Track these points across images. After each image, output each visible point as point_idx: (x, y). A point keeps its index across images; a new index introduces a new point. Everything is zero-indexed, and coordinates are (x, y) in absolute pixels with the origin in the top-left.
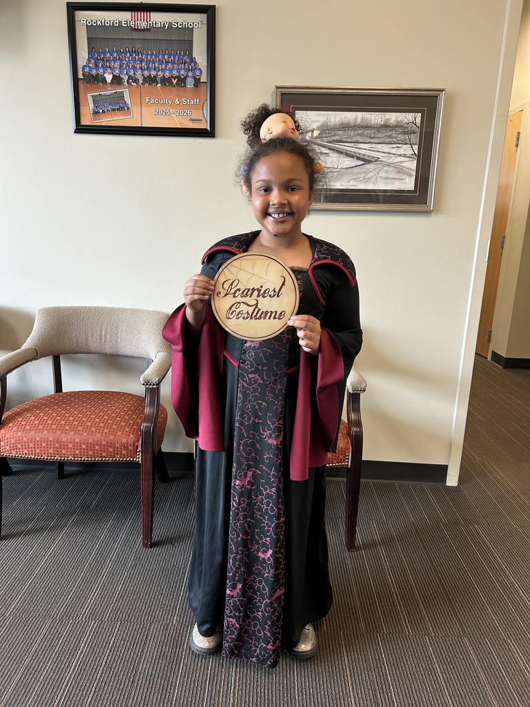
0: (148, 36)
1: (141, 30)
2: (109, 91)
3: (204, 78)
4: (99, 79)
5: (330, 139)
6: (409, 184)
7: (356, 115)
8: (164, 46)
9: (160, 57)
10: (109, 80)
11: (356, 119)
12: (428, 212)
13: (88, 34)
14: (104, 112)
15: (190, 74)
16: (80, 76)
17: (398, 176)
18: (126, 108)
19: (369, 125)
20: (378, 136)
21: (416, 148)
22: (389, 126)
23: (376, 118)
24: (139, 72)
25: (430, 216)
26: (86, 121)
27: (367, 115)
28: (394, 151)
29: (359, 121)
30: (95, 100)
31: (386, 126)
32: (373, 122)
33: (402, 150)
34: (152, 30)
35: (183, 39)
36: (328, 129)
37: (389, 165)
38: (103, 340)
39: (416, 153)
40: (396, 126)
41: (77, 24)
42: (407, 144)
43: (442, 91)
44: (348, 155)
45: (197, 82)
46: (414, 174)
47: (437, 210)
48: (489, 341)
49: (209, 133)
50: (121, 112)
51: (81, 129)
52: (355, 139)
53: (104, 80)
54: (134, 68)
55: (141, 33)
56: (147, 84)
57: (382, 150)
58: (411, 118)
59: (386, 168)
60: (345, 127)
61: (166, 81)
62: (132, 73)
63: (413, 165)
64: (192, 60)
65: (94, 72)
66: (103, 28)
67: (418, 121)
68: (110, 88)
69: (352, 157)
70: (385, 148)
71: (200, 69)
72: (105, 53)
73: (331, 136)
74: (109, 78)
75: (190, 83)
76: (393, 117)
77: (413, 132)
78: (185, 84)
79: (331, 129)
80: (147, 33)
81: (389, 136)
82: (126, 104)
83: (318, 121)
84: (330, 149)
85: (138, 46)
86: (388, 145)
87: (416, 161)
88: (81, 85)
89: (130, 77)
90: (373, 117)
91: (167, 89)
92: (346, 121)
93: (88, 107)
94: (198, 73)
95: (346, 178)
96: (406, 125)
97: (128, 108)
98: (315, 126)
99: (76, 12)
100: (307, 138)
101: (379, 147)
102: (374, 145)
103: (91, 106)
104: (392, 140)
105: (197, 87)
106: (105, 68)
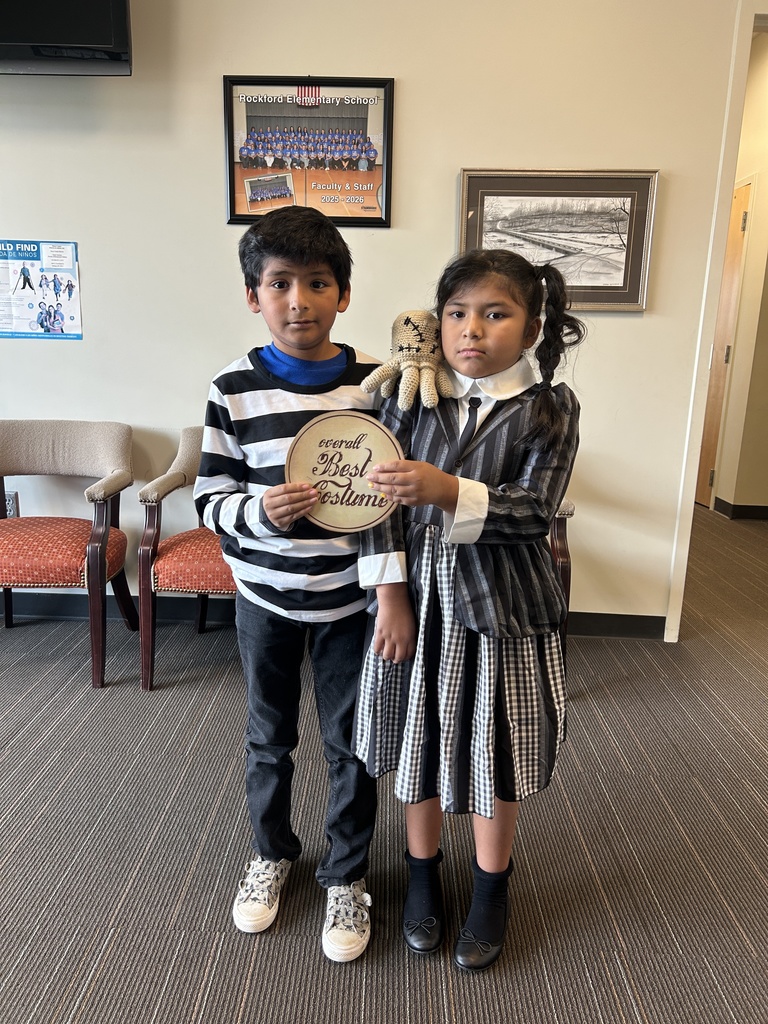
0: (316, 113)
1: (309, 107)
2: (269, 177)
3: (379, 161)
4: (258, 163)
5: (524, 228)
6: (617, 279)
7: (556, 201)
8: (334, 125)
9: (330, 137)
10: (270, 164)
11: (555, 205)
12: (639, 312)
13: (247, 113)
14: (262, 199)
15: (363, 155)
17: (605, 270)
18: (288, 195)
19: (570, 211)
20: (581, 224)
21: (625, 237)
22: (593, 213)
23: (578, 204)
24: (305, 154)
25: (642, 317)
26: (243, 209)
27: (567, 200)
28: (600, 241)
29: (558, 207)
30: (253, 186)
31: (589, 213)
32: (575, 208)
33: (608, 240)
34: (321, 106)
35: (356, 117)
36: (521, 217)
37: (594, 257)
39: (625, 242)
40: (602, 213)
41: (235, 101)
42: (614, 233)
43: (655, 172)
44: (546, 246)
45: (371, 165)
46: (623, 267)
47: (650, 308)
48: (711, 485)
49: (384, 223)
50: (282, 200)
51: (236, 219)
52: (554, 228)
53: (264, 164)
54: (299, 150)
55: (308, 111)
56: (313, 168)
57: (585, 241)
58: (620, 204)
59: (590, 261)
60: (542, 214)
61: (335, 165)
62: (296, 155)
63: (622, 258)
64: (366, 140)
65: (253, 155)
66: (266, 105)
67: (628, 207)
68: (270, 173)
69: (550, 248)
70: (589, 238)
71: (375, 151)
72: (266, 133)
73: (526, 225)
74: (270, 161)
75: (363, 165)
76: (598, 203)
77: (622, 220)
78: (357, 167)
79: (527, 217)
80: (315, 110)
81: (593, 224)
82: (288, 190)
83: (511, 208)
84: (525, 239)
85: (304, 125)
86: (593, 235)
87: (625, 253)
88: (237, 169)
89: (294, 160)
90: (575, 202)
91: (336, 173)
92: (542, 207)
93: (245, 194)
94: (372, 154)
96: (613, 212)
97: (290, 195)
98: (507, 213)
99: (235, 87)
100: (498, 227)
101: (582, 237)
102: (575, 235)
103: (248, 193)
104: (596, 229)
105: (371, 170)
106: (266, 150)
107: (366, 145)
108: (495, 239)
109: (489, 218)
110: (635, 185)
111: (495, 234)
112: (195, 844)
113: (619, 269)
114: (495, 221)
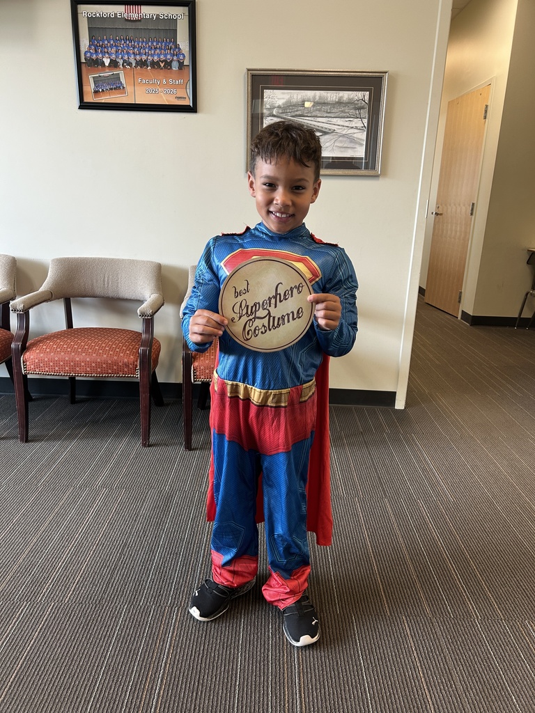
0: (139, 26)
1: (133, 21)
2: (107, 73)
3: (187, 62)
4: (98, 63)
5: (293, 114)
6: (360, 152)
7: (315, 94)
8: (153, 35)
9: (150, 44)
10: (107, 64)
11: (314, 97)
12: (377, 176)
13: (88, 25)
14: (103, 90)
15: (175, 58)
16: (83, 60)
17: (351, 145)
18: (121, 88)
19: (326, 101)
20: (333, 111)
21: (365, 121)
22: (342, 103)
23: (332, 96)
24: (132, 56)
25: (378, 180)
26: (89, 98)
27: (323, 93)
28: (347, 124)
29: (317, 98)
31: (340, 103)
32: (329, 100)
33: (353, 123)
34: (143, 20)
35: (169, 28)
36: (291, 106)
37: (343, 136)
38: (106, 285)
39: (366, 125)
40: (348, 103)
41: (79, 16)
42: (357, 118)
43: (386, 73)
45: (181, 65)
46: (365, 143)
47: (384, 173)
48: (460, 302)
49: (192, 109)
50: (117, 91)
51: (84, 106)
52: (314, 114)
53: (103, 63)
55: (133, 24)
56: (139, 67)
57: (337, 123)
58: (361, 96)
59: (341, 139)
61: (155, 65)
62: (126, 57)
63: (363, 136)
64: (177, 46)
65: (94, 57)
66: (102, 19)
67: (367, 98)
70: (340, 121)
71: (183, 54)
72: (103, 40)
73: (294, 112)
74: (107, 62)
75: (175, 65)
76: (346, 95)
77: (362, 108)
78: (171, 67)
79: (294, 105)
80: (138, 23)
81: (342, 111)
82: (121, 84)
83: (283, 99)
85: (131, 34)
86: (342, 119)
87: (365, 133)
89: (125, 61)
90: (329, 95)
91: (155, 71)
92: (306, 98)
93: (90, 87)
94: (181, 57)
96: (356, 102)
97: (123, 88)
98: (280, 102)
99: (79, 6)
100: (274, 113)
101: (334, 120)
102: (330, 119)
103: (93, 86)
104: (345, 115)
105: (181, 69)
106: (103, 53)
107: (177, 50)
109: (268, 106)
110: (372, 83)
111: (272, 118)
112: (27, 544)
113: (362, 145)
114: (272, 108)
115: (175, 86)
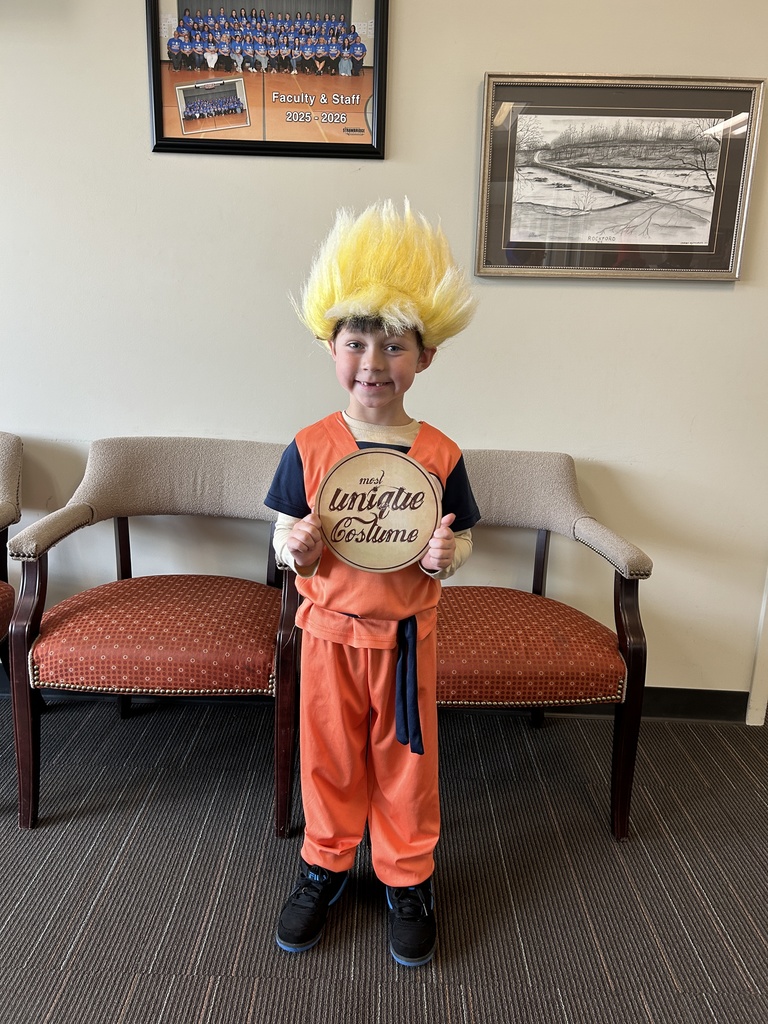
2: (212, 82)
3: (368, 60)
4: (194, 63)
5: (573, 162)
6: (700, 236)
7: (616, 123)
8: (303, 8)
9: (297, 25)
10: (211, 65)
11: (617, 129)
12: (730, 282)
14: (202, 116)
15: (346, 53)
16: (165, 57)
17: (684, 222)
18: (239, 110)
19: (639, 138)
20: (653, 156)
21: (714, 175)
22: (671, 140)
23: (651, 127)
24: (262, 50)
25: (733, 289)
26: (175, 130)
27: (634, 122)
28: (678, 181)
29: (622, 131)
30: (189, 96)
31: (665, 140)
32: (645, 133)
33: (691, 179)
36: (570, 146)
37: (669, 204)
38: (199, 492)
39: (715, 184)
40: (683, 140)
42: (699, 169)
43: (759, 82)
44: (603, 188)
45: (357, 67)
46: (709, 218)
47: (745, 277)
49: (374, 152)
50: (231, 118)
51: (165, 145)
52: (614, 161)
53: (204, 63)
54: (254, 43)
56: (274, 71)
57: (658, 180)
58: (708, 127)
59: (664, 210)
60: (598, 142)
61: (306, 66)
62: (249, 51)
63: (708, 204)
64: (350, 30)
65: (187, 50)
67: (719, 132)
68: (213, 77)
69: (609, 191)
70: (664, 176)
71: (362, 46)
72: (205, 18)
73: (575, 157)
74: (212, 60)
75: (345, 68)
76: (678, 126)
77: (711, 150)
78: (337, 70)
79: (577, 145)
81: (670, 157)
82: (239, 103)
83: (555, 132)
84: (573, 178)
85: (261, 6)
86: (669, 172)
87: (712, 199)
88: (166, 71)
89: (246, 59)
90: (645, 125)
91: (306, 79)
92: (600, 131)
93: (176, 108)
94: (358, 51)
95: (598, 225)
96: (698, 139)
97: (242, 110)
98: (549, 140)
100: (536, 160)
101: (653, 174)
102: (644, 172)
103: (182, 106)
104: (674, 163)
105: (358, 75)
106: (205, 43)
107: (350, 37)
108: (532, 177)
109: (524, 147)
110: (731, 102)
111: (531, 170)
113: (704, 221)
114: (533, 150)
115: (344, 108)
